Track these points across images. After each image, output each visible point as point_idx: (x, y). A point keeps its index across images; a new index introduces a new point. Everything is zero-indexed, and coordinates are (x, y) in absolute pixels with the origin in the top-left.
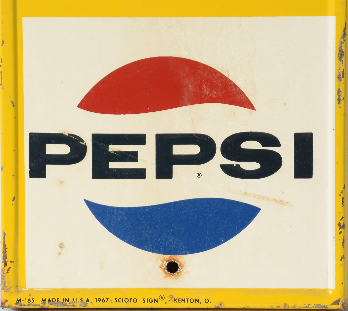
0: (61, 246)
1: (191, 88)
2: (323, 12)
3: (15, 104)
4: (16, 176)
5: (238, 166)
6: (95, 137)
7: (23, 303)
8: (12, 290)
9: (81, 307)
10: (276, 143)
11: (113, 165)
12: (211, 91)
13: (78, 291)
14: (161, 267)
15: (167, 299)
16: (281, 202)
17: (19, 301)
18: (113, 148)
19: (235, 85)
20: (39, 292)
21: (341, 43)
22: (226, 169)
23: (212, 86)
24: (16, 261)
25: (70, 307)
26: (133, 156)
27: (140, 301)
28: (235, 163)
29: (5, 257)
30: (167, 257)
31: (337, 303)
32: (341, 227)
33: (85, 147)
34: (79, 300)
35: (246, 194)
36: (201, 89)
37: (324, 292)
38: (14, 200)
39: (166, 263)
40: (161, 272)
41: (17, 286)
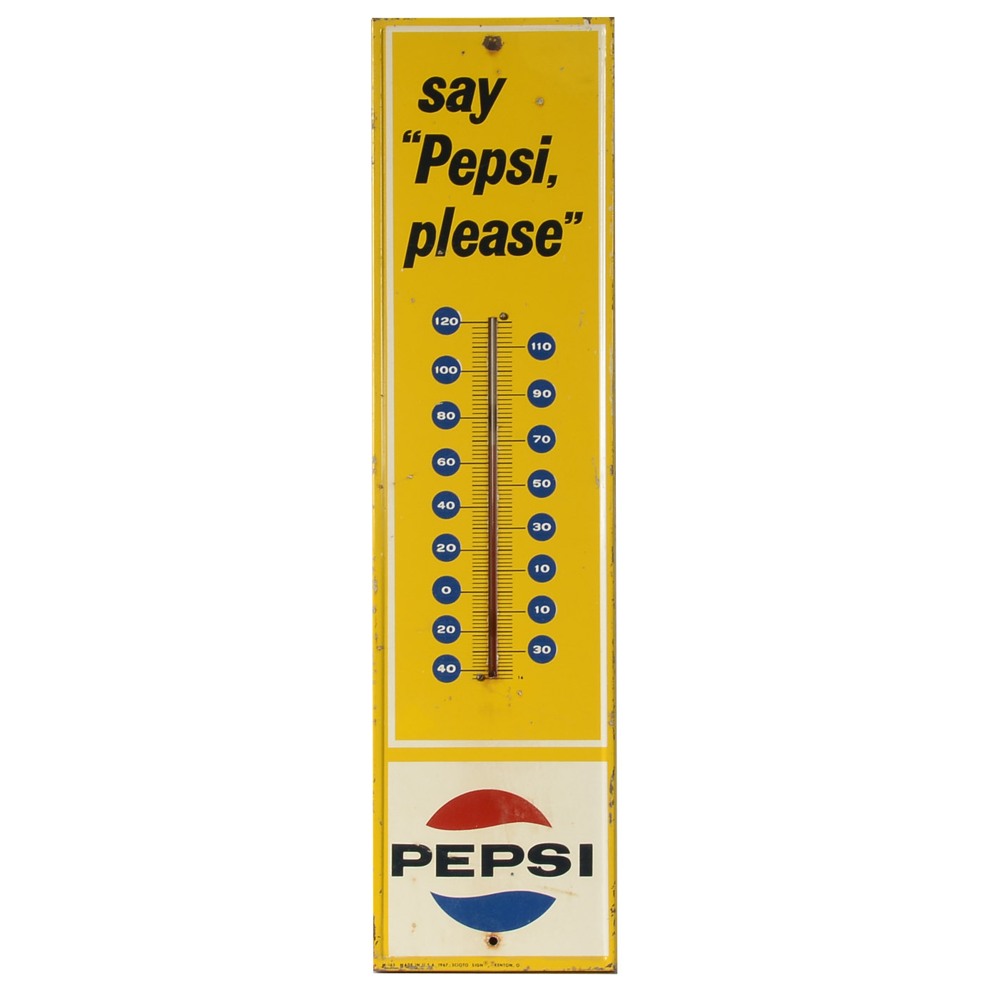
0: (414, 926)
1: (506, 812)
2: (599, 760)
3: (382, 824)
4: (382, 875)
5: (540, 867)
6: (440, 848)
7: (387, 966)
8: (380, 957)
9: (428, 970)
10: (567, 851)
11: (450, 867)
12: (521, 814)
13: (426, 958)
14: (485, 941)
15: (489, 964)
16: (571, 893)
17: (384, 965)
18: (450, 855)
19: (537, 810)
20: (398, 959)
21: (611, 781)
22: (532, 870)
23: (522, 811)
24: (381, 937)
25: (421, 970)
26: (465, 861)
27: (470, 965)
28: (537, 865)
29: (374, 934)
30: (490, 933)
31: (610, 966)
32: (612, 912)
33: (431, 854)
34: (426, 965)
35: (545, 887)
36: (513, 811)
37: (601, 958)
38: (380, 892)
39: (489, 938)
40: (486, 944)
41: (382, 955)
